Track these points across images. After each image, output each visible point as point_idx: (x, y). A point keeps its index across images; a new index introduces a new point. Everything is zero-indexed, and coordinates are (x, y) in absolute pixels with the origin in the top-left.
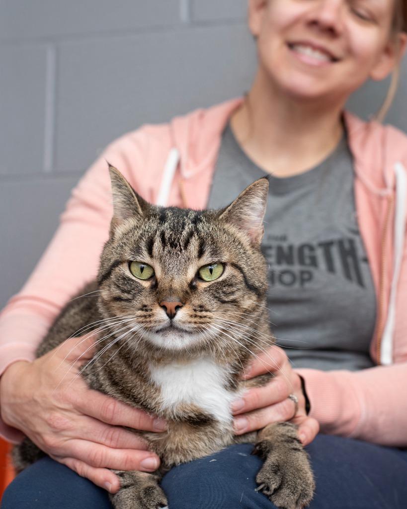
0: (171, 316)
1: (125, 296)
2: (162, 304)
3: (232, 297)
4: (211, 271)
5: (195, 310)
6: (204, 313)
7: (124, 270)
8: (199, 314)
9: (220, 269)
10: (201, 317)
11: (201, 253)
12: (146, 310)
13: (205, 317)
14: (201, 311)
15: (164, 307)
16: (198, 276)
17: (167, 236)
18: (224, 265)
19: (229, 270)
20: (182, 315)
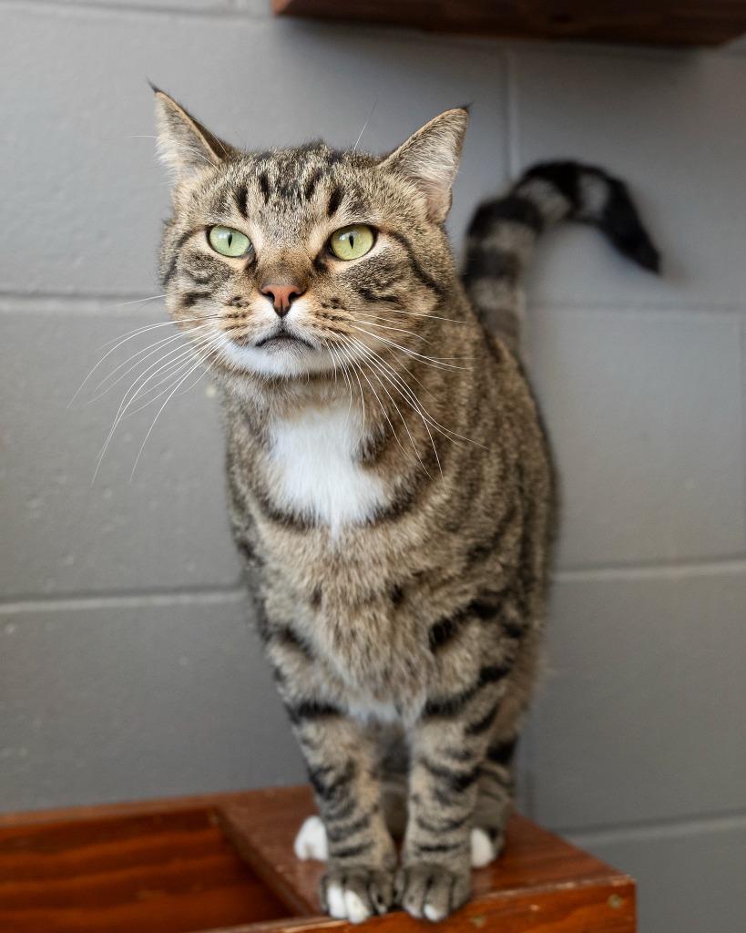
0: (282, 312)
1: (203, 289)
2: (265, 290)
3: (388, 292)
4: (351, 240)
5: (324, 306)
6: (340, 313)
7: (199, 243)
8: (330, 311)
9: (368, 238)
10: (334, 318)
11: (333, 207)
12: (239, 306)
13: (341, 319)
14: (335, 308)
15: (270, 295)
16: (328, 248)
17: (272, 179)
18: (375, 231)
19: (384, 243)
20: (300, 311)
